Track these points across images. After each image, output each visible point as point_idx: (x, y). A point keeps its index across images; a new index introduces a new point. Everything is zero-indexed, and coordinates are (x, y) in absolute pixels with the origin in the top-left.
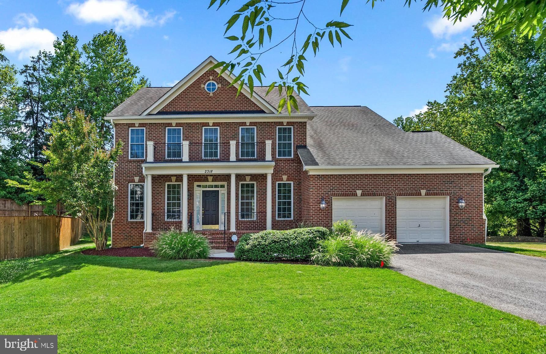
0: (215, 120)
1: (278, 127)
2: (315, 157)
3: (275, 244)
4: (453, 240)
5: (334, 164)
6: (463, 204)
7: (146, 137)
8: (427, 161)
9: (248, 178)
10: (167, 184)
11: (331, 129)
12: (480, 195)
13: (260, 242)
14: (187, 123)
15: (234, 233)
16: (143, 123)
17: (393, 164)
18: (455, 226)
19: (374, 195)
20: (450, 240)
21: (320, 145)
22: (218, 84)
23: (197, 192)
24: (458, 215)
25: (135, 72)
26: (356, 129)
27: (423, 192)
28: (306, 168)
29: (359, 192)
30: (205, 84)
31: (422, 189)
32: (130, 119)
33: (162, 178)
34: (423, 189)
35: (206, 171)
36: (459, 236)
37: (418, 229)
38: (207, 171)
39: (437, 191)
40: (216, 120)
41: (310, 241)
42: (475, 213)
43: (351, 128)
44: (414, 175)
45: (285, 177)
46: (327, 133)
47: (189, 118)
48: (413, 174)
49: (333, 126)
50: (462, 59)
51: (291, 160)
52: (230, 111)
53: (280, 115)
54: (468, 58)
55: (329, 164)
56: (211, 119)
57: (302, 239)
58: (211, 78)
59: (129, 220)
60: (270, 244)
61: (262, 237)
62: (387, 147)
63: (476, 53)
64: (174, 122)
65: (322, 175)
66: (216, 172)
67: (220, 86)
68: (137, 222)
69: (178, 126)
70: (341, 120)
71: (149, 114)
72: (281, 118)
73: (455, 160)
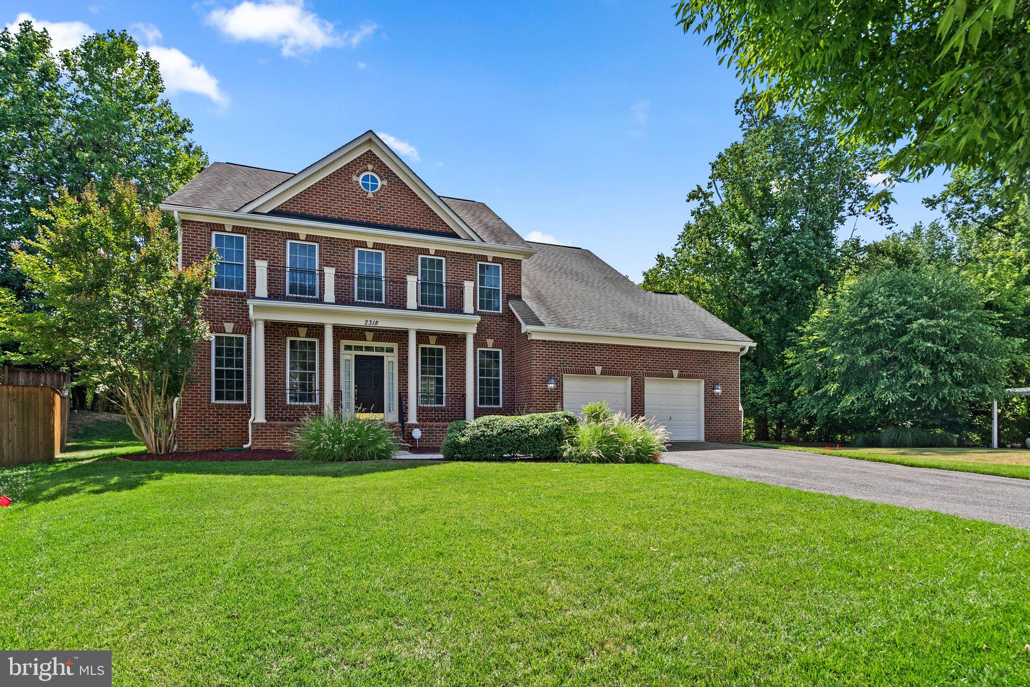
0: (376, 238)
1: (479, 263)
2: (537, 314)
3: (508, 435)
4: (708, 438)
5: (566, 326)
6: (719, 391)
7: (248, 252)
8: (680, 332)
9: (433, 339)
10: (289, 339)
11: (549, 276)
12: (736, 381)
13: (484, 431)
14: (326, 237)
15: (416, 426)
16: (241, 227)
17: (641, 332)
18: (710, 419)
19: (617, 374)
20: (705, 437)
21: (539, 298)
22: (382, 180)
23: (346, 356)
24: (714, 405)
25: (184, 129)
26: (583, 281)
27: (676, 373)
28: (525, 328)
29: (598, 369)
30: (358, 176)
31: (674, 369)
32: (214, 216)
33: (280, 328)
34: (676, 370)
35: (367, 321)
36: (714, 434)
37: (669, 422)
38: (369, 322)
39: (691, 373)
40: (380, 238)
41: (557, 430)
42: (732, 403)
43: (575, 278)
44: (665, 349)
45: (490, 342)
46: (545, 280)
47: (332, 230)
49: (550, 272)
50: (695, 204)
51: (500, 316)
52: (402, 226)
53: (483, 245)
54: (702, 205)
55: (559, 325)
56: (371, 236)
57: (546, 427)
58: (370, 167)
59: (213, 401)
60: (500, 434)
61: (485, 425)
62: (628, 309)
63: (710, 199)
64: (303, 233)
65: (549, 341)
66: (383, 324)
67: (385, 183)
68: (229, 405)
69: (309, 241)
70: (560, 265)
71: (253, 212)
72: (484, 249)
73: (710, 335)
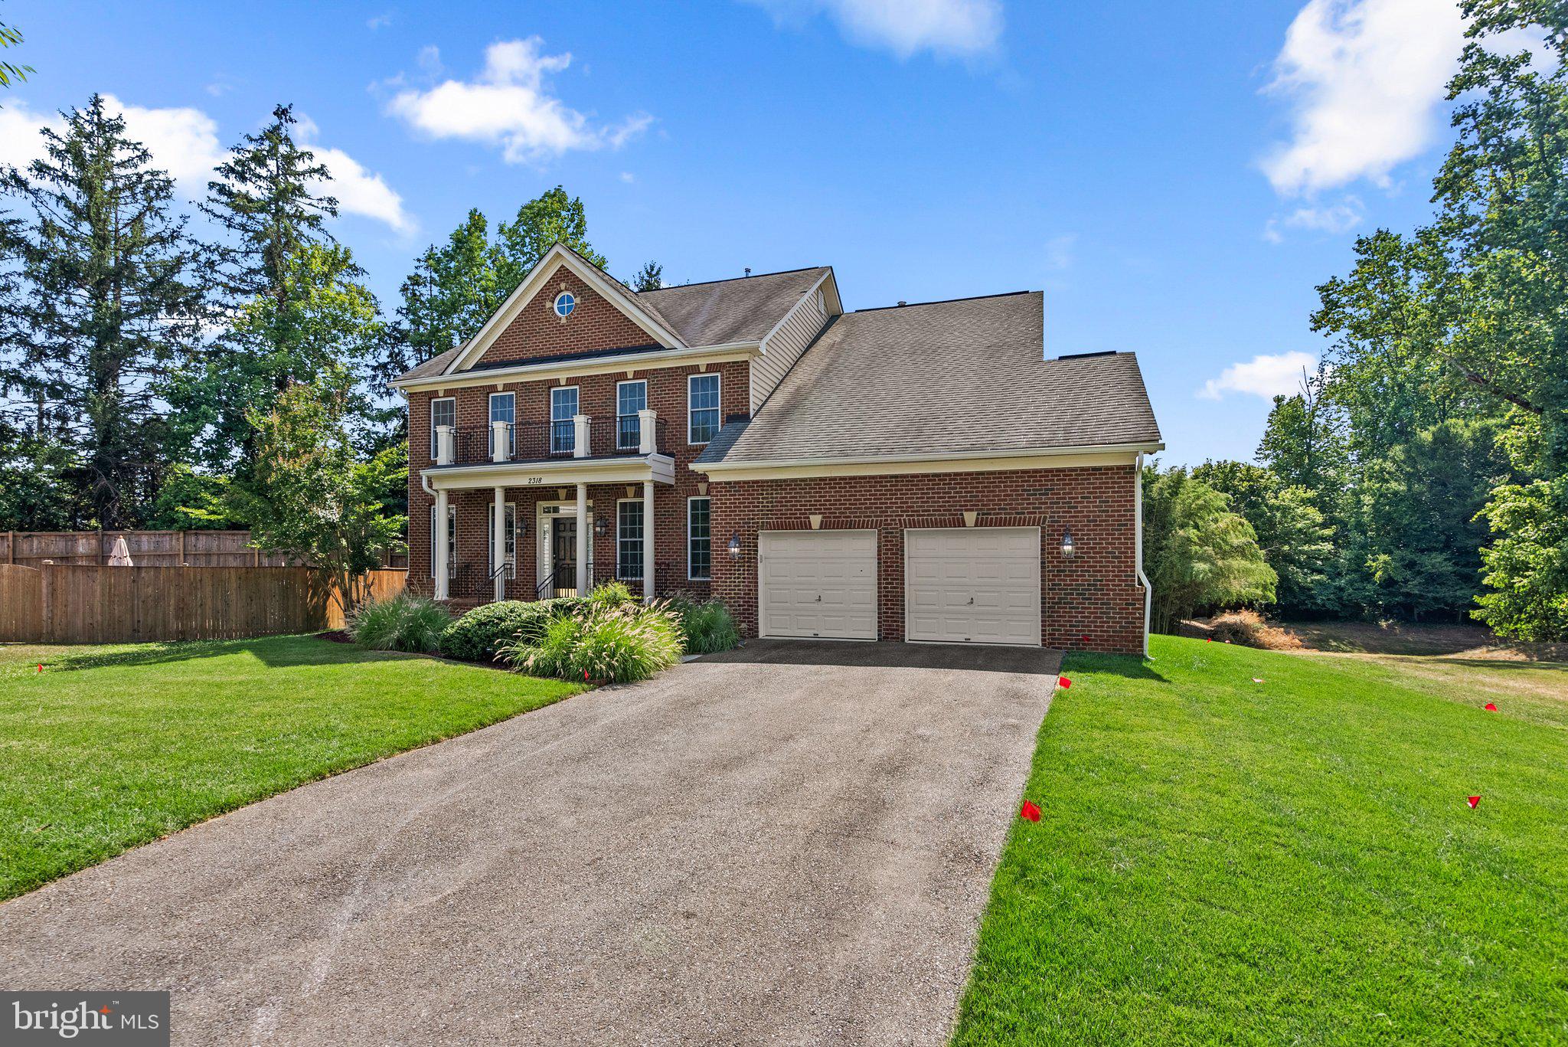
0: (570, 372)
1: (689, 377)
2: (740, 440)
4: (1051, 640)
7: (456, 415)
12: (1126, 525)
16: (450, 390)
18: (1056, 603)
19: (851, 525)
20: (1043, 640)
22: (576, 297)
23: (544, 521)
24: (1065, 576)
27: (970, 517)
29: (816, 520)
30: (553, 301)
31: (966, 510)
32: (426, 384)
33: (482, 494)
34: (972, 510)
35: (531, 479)
36: (1067, 631)
37: (968, 608)
39: (1009, 514)
40: (574, 371)
42: (1114, 571)
44: (949, 475)
45: (702, 487)
47: (526, 373)
48: (946, 475)
52: (597, 350)
53: (684, 352)
55: (747, 457)
56: (561, 371)
58: (563, 285)
59: (432, 576)
64: (500, 383)
65: (735, 483)
66: (547, 480)
67: (580, 300)
69: (507, 391)
71: (458, 371)
72: (690, 357)
